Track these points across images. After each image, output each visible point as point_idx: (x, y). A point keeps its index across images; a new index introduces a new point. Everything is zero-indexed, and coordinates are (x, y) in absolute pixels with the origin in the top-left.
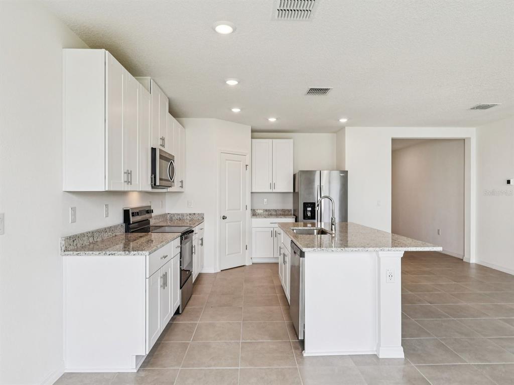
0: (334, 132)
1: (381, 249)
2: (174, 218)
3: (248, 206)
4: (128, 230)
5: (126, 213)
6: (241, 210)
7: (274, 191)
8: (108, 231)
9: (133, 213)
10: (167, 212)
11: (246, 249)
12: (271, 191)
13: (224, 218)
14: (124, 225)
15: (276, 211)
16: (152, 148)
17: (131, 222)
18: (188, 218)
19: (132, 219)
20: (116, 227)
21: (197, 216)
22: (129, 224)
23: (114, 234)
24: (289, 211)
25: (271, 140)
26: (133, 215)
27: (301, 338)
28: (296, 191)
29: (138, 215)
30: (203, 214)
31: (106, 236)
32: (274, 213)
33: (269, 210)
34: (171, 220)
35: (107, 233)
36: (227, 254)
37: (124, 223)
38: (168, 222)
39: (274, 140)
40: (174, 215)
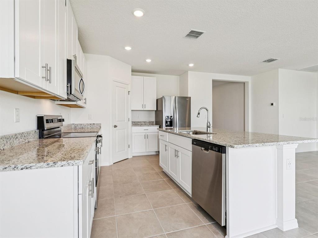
0: (178, 75)
1: (288, 142)
2: (77, 127)
3: (130, 119)
4: (41, 136)
5: (40, 120)
6: (126, 121)
7: (145, 109)
8: (19, 137)
9: (47, 120)
10: (72, 123)
11: (129, 147)
12: (143, 109)
13: (115, 126)
14: (38, 131)
15: (145, 122)
16: (68, 60)
17: (46, 129)
18: (89, 127)
19: (47, 126)
20: (28, 133)
21: (95, 125)
22: (43, 130)
23: (27, 140)
24: (153, 122)
25: (143, 77)
26: (47, 121)
27: (223, 224)
28: (159, 109)
29: (52, 122)
30: (101, 124)
31: (16, 143)
32: (144, 124)
33: (140, 122)
34: (75, 128)
35: (17, 140)
36: (117, 151)
37: (38, 129)
38: (73, 130)
39: (144, 77)
40: (77, 125)
